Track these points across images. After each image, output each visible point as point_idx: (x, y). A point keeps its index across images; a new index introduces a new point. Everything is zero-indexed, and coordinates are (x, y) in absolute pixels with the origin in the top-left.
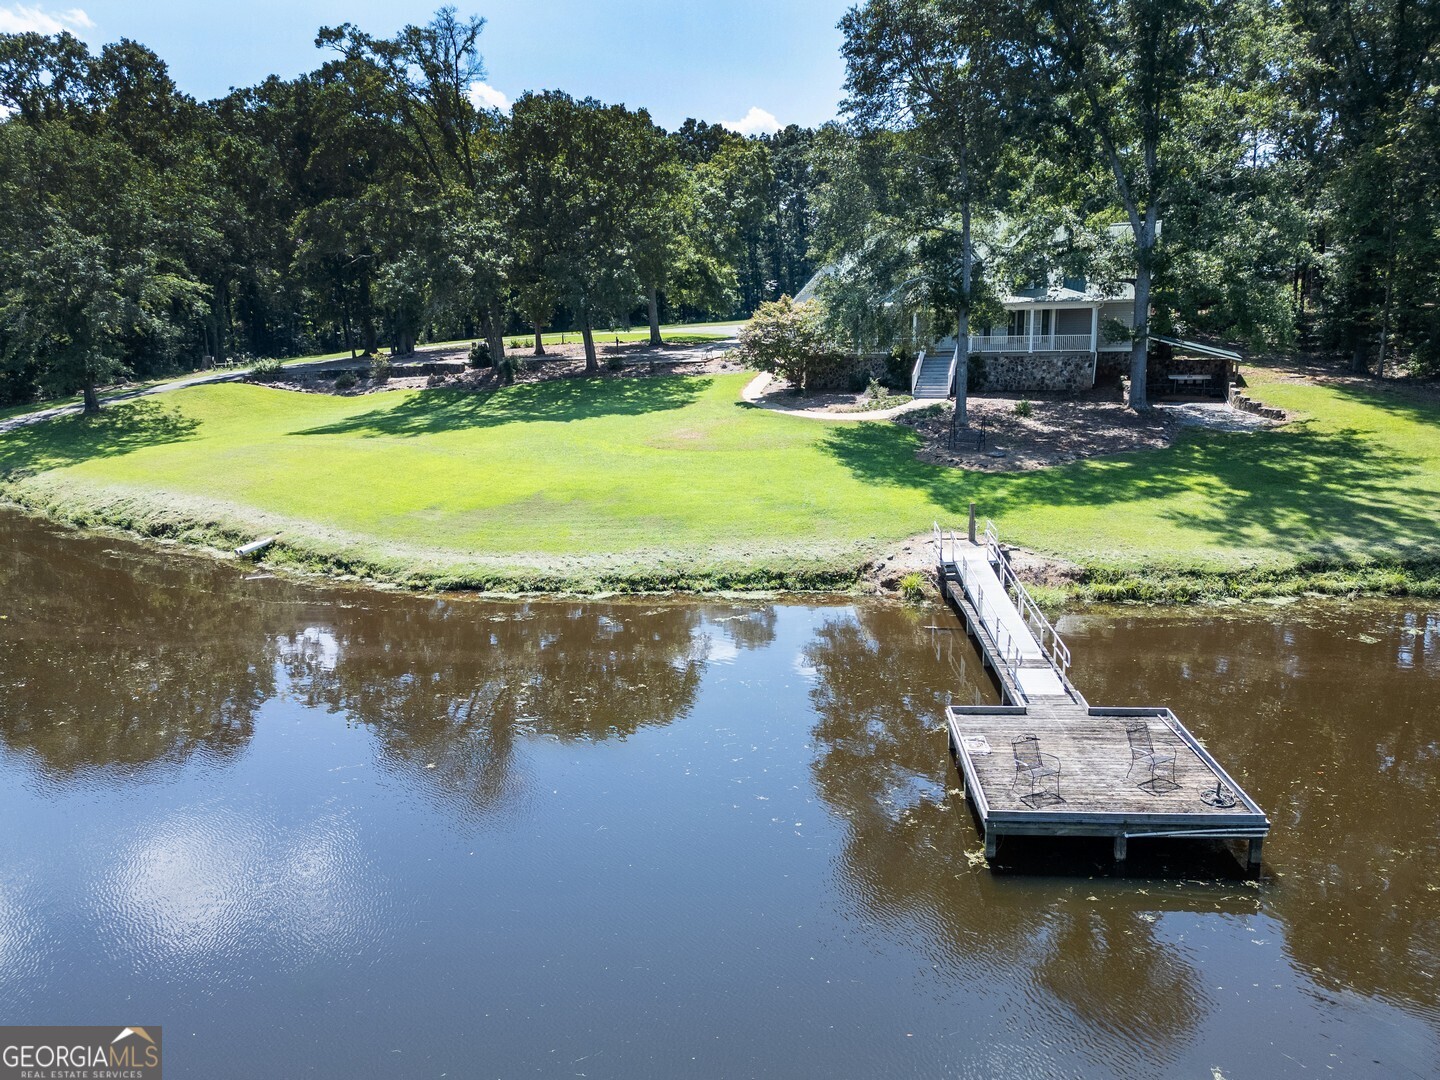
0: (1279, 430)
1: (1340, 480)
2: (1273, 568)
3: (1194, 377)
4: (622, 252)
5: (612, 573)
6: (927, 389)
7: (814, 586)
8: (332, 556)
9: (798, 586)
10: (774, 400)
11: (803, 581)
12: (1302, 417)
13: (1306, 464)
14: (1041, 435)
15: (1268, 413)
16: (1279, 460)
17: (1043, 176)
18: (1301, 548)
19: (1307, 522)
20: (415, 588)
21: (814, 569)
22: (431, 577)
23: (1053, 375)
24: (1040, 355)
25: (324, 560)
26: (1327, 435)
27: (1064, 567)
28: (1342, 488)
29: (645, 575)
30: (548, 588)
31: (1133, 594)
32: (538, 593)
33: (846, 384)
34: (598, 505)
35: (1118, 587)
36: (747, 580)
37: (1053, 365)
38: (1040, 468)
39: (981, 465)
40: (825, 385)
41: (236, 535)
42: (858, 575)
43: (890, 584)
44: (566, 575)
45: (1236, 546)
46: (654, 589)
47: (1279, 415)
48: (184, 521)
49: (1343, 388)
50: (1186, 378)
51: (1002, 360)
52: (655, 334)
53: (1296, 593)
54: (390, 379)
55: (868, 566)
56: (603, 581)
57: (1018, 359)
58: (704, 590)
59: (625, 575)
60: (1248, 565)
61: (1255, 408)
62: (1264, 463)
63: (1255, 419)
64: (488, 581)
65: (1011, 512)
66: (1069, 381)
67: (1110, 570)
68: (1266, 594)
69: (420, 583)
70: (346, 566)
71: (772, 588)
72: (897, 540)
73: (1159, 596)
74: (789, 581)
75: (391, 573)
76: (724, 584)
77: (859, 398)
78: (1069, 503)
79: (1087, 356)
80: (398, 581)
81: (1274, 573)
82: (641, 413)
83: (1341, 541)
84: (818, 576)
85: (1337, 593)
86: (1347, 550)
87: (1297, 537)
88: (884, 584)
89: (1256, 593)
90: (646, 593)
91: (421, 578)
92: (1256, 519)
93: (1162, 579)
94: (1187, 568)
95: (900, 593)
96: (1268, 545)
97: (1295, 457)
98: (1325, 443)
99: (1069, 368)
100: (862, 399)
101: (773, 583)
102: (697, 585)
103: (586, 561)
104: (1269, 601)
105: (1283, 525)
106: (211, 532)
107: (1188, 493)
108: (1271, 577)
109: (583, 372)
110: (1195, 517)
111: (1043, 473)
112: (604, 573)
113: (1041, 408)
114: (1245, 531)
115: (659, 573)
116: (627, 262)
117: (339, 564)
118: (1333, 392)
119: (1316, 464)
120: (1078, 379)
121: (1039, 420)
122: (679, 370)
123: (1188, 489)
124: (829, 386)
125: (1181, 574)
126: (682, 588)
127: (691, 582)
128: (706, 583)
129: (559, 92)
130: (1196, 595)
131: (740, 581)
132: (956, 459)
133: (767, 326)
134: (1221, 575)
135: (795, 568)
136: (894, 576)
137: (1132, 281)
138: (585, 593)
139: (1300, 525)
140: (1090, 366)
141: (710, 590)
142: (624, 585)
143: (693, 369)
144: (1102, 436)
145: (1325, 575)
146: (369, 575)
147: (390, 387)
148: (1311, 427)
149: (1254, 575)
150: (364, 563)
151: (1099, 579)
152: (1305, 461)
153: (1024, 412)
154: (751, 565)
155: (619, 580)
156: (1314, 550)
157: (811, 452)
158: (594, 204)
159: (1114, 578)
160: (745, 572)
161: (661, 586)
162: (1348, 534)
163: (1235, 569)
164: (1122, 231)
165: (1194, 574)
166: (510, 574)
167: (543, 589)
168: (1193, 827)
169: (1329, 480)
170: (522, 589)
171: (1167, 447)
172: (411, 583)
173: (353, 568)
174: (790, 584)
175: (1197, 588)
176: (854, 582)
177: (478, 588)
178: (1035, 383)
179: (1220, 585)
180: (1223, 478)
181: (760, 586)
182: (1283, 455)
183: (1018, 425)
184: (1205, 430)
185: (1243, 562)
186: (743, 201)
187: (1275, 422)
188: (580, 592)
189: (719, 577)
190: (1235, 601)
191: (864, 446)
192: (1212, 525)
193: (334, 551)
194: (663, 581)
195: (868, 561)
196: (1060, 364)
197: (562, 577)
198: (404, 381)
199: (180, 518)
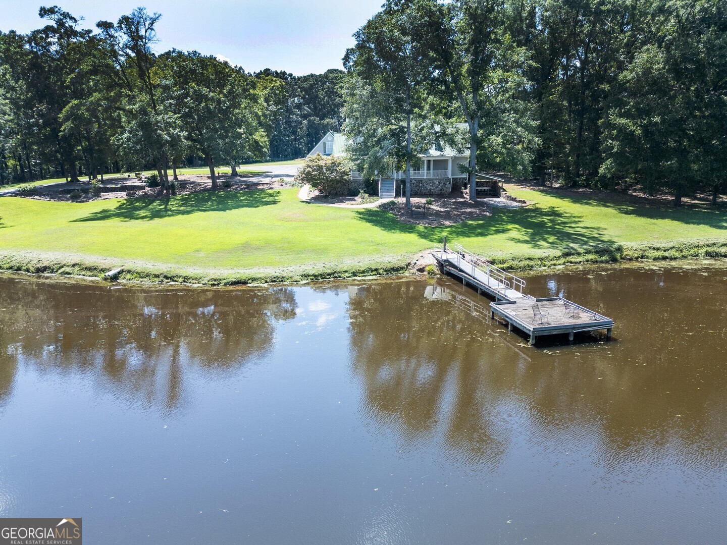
0: (527, 207)
1: (559, 224)
2: (555, 255)
3: (484, 188)
4: (241, 131)
5: (305, 273)
6: (385, 194)
7: (391, 273)
8: (162, 274)
9: (384, 273)
10: (316, 200)
11: (386, 271)
12: (533, 203)
13: (544, 219)
14: (441, 212)
15: (520, 201)
16: (534, 218)
17: (433, 103)
18: (560, 248)
19: (558, 239)
20: (213, 285)
21: (389, 266)
22: (220, 280)
23: (434, 188)
24: (429, 179)
25: (157, 276)
26: (546, 209)
27: (483, 259)
28: (561, 227)
29: (320, 273)
30: (278, 281)
31: (511, 268)
32: (273, 283)
33: (346, 193)
34: (280, 246)
35: (505, 265)
36: (363, 272)
37: (435, 183)
38: (451, 224)
39: (429, 224)
40: (337, 193)
41: (95, 269)
42: (407, 267)
43: (421, 270)
44: (285, 274)
45: (539, 248)
46: (325, 278)
47: (524, 202)
48: (56, 264)
49: (542, 191)
50: (481, 188)
51: (413, 181)
52: (234, 170)
53: (564, 264)
54: (102, 194)
55: (409, 264)
56: (302, 276)
57: (420, 181)
58: (347, 277)
59: (311, 273)
60: (547, 255)
61: (514, 200)
62: (530, 220)
63: (515, 204)
64: (249, 279)
65: (453, 241)
66: (441, 190)
67: (501, 259)
68: (555, 265)
69: (216, 283)
70: (171, 278)
71: (374, 275)
72: (416, 253)
73: (520, 268)
74: (381, 271)
75: (198, 279)
76: (354, 274)
77: (356, 198)
78: (472, 236)
79: (448, 179)
80: (204, 282)
81: (555, 257)
82: (258, 207)
83: (572, 245)
84: (391, 269)
85: (576, 263)
86: (575, 248)
87: (557, 244)
88: (418, 270)
89: (551, 265)
90: (322, 280)
91: (215, 280)
92: (540, 239)
93: (519, 262)
94: (527, 257)
95: (425, 273)
96: (549, 248)
97: (539, 217)
98: (546, 212)
99: (441, 185)
100: (358, 199)
101: (374, 273)
102: (343, 275)
103: (290, 269)
104: (556, 267)
105: (550, 241)
106: (77, 268)
107: (511, 231)
108: (555, 259)
109: (210, 188)
110: (519, 240)
111: (454, 226)
112: (301, 273)
113: (434, 201)
114: (538, 243)
115: (326, 271)
116: (244, 136)
117: (166, 277)
118: (539, 193)
119: (548, 219)
120: (445, 189)
121: (437, 206)
122: (260, 187)
123: (510, 230)
124: (338, 193)
125: (525, 260)
126: (336, 277)
127: (340, 274)
128: (347, 274)
129: (195, 52)
130: (532, 266)
131: (360, 273)
132: (418, 222)
133: (313, 166)
134: (539, 259)
135: (382, 266)
136: (421, 267)
137: (469, 148)
138: (296, 281)
139: (556, 240)
140: (449, 183)
141: (350, 277)
142: (311, 277)
143: (267, 186)
144: (465, 212)
145: (571, 257)
146: (184, 281)
147: (103, 198)
148: (537, 205)
149: (550, 258)
150: (180, 276)
151: (498, 263)
152: (543, 218)
153: (429, 203)
154: (363, 266)
155: (309, 276)
156: (565, 248)
157: (355, 221)
158: (224, 108)
159: (503, 262)
160: (362, 269)
161: (328, 277)
162: (573, 243)
163: (543, 257)
164: (464, 126)
165: (530, 259)
166: (259, 276)
167: (275, 281)
168: (593, 326)
169: (555, 225)
170: (266, 282)
171: (491, 215)
172: (210, 283)
173: (175, 279)
174: (381, 273)
175: (532, 264)
176: (406, 270)
177: (245, 283)
178: (427, 191)
179: (539, 263)
180: (520, 226)
181: (369, 274)
182: (535, 216)
183: (429, 208)
184: (500, 208)
185: (544, 254)
186: (275, 107)
187: (523, 205)
188: (294, 281)
189: (351, 271)
190: (545, 268)
191: (374, 218)
192: (526, 242)
193: (162, 272)
194: (328, 275)
195: (409, 262)
196: (437, 183)
197: (283, 276)
198: (110, 195)
199: (52, 263)
